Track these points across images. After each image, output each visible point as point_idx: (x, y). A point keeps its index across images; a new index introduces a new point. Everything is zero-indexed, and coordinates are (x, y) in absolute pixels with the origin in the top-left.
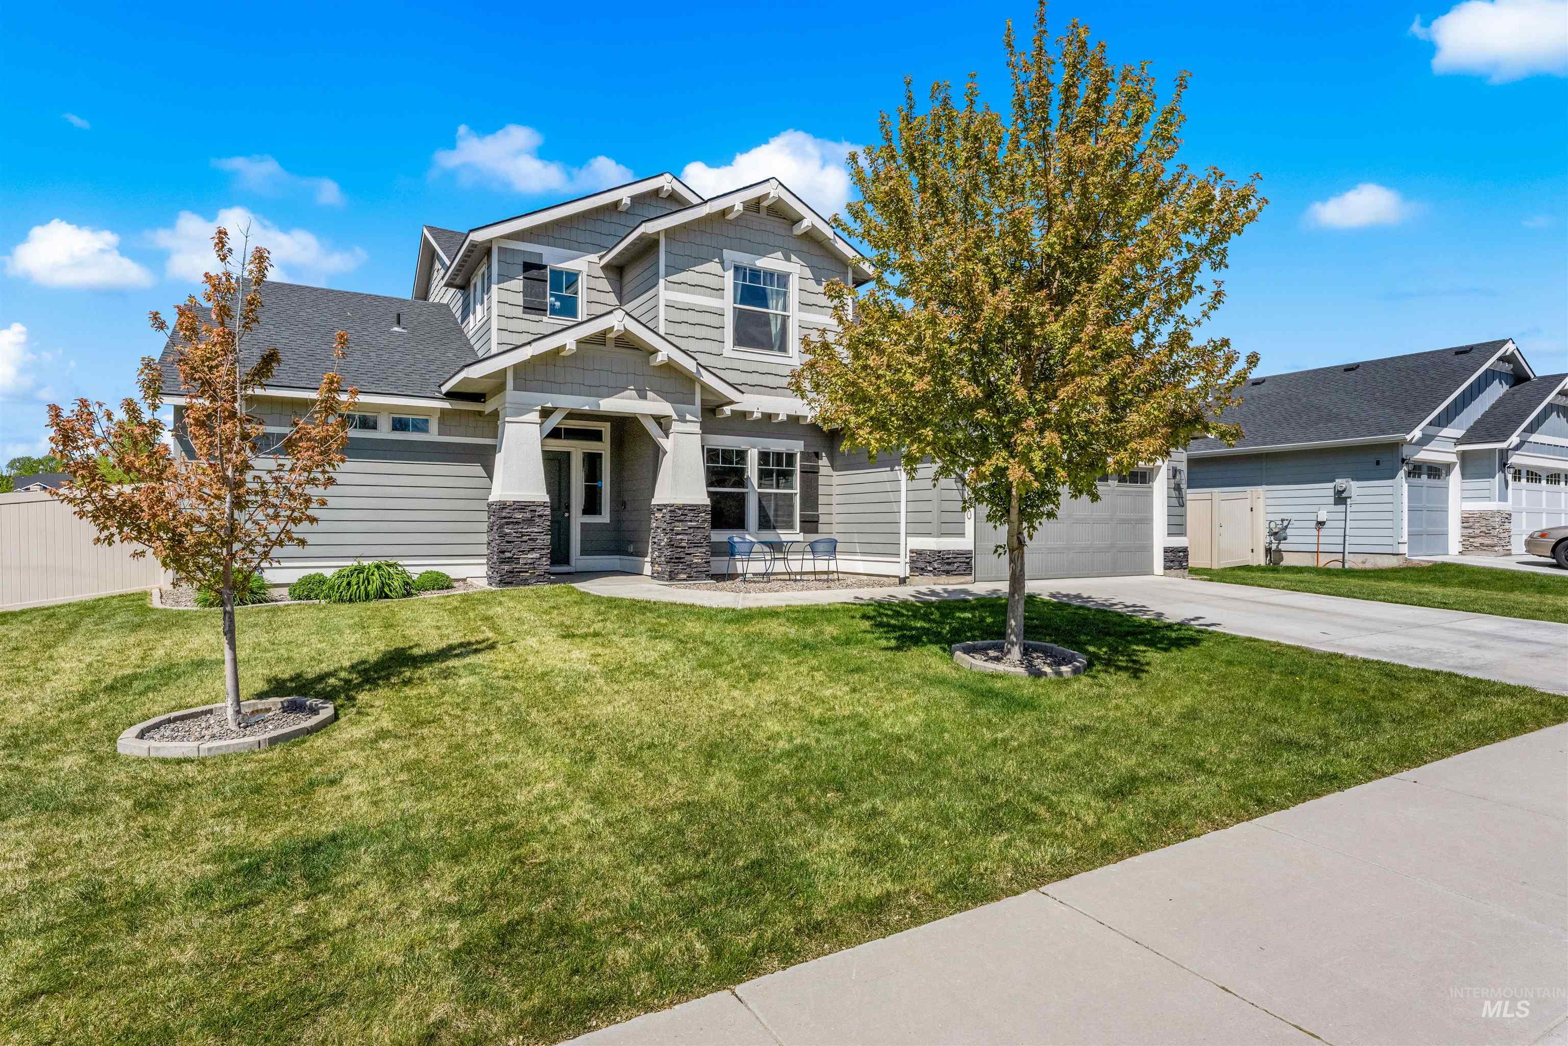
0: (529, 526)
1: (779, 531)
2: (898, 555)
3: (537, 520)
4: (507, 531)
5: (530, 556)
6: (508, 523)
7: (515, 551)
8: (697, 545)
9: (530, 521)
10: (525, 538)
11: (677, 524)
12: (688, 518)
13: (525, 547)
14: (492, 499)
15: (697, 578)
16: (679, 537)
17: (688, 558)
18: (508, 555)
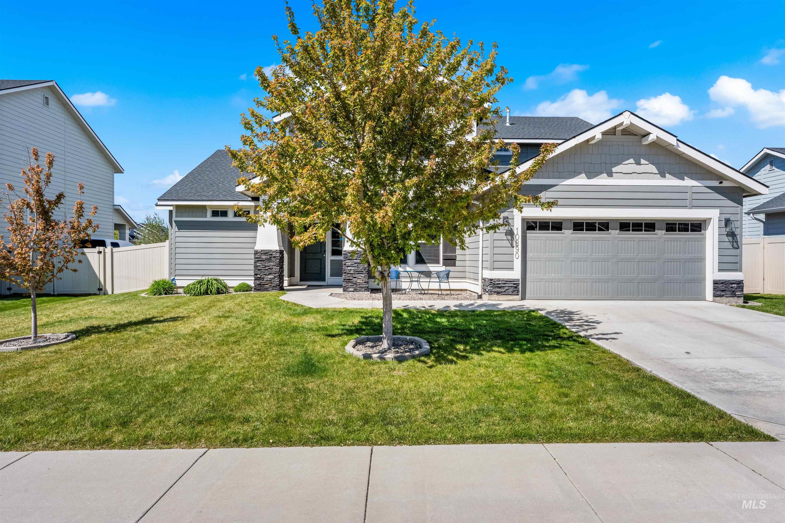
0: (269, 262)
1: (428, 265)
2: (477, 280)
3: (273, 259)
4: (258, 264)
5: (269, 277)
6: (258, 261)
7: (262, 274)
8: (360, 273)
9: (269, 260)
10: (267, 268)
11: (348, 261)
12: (354, 258)
13: (266, 272)
14: (256, 248)
15: (360, 291)
16: (349, 268)
17: (355, 279)
18: (259, 276)
